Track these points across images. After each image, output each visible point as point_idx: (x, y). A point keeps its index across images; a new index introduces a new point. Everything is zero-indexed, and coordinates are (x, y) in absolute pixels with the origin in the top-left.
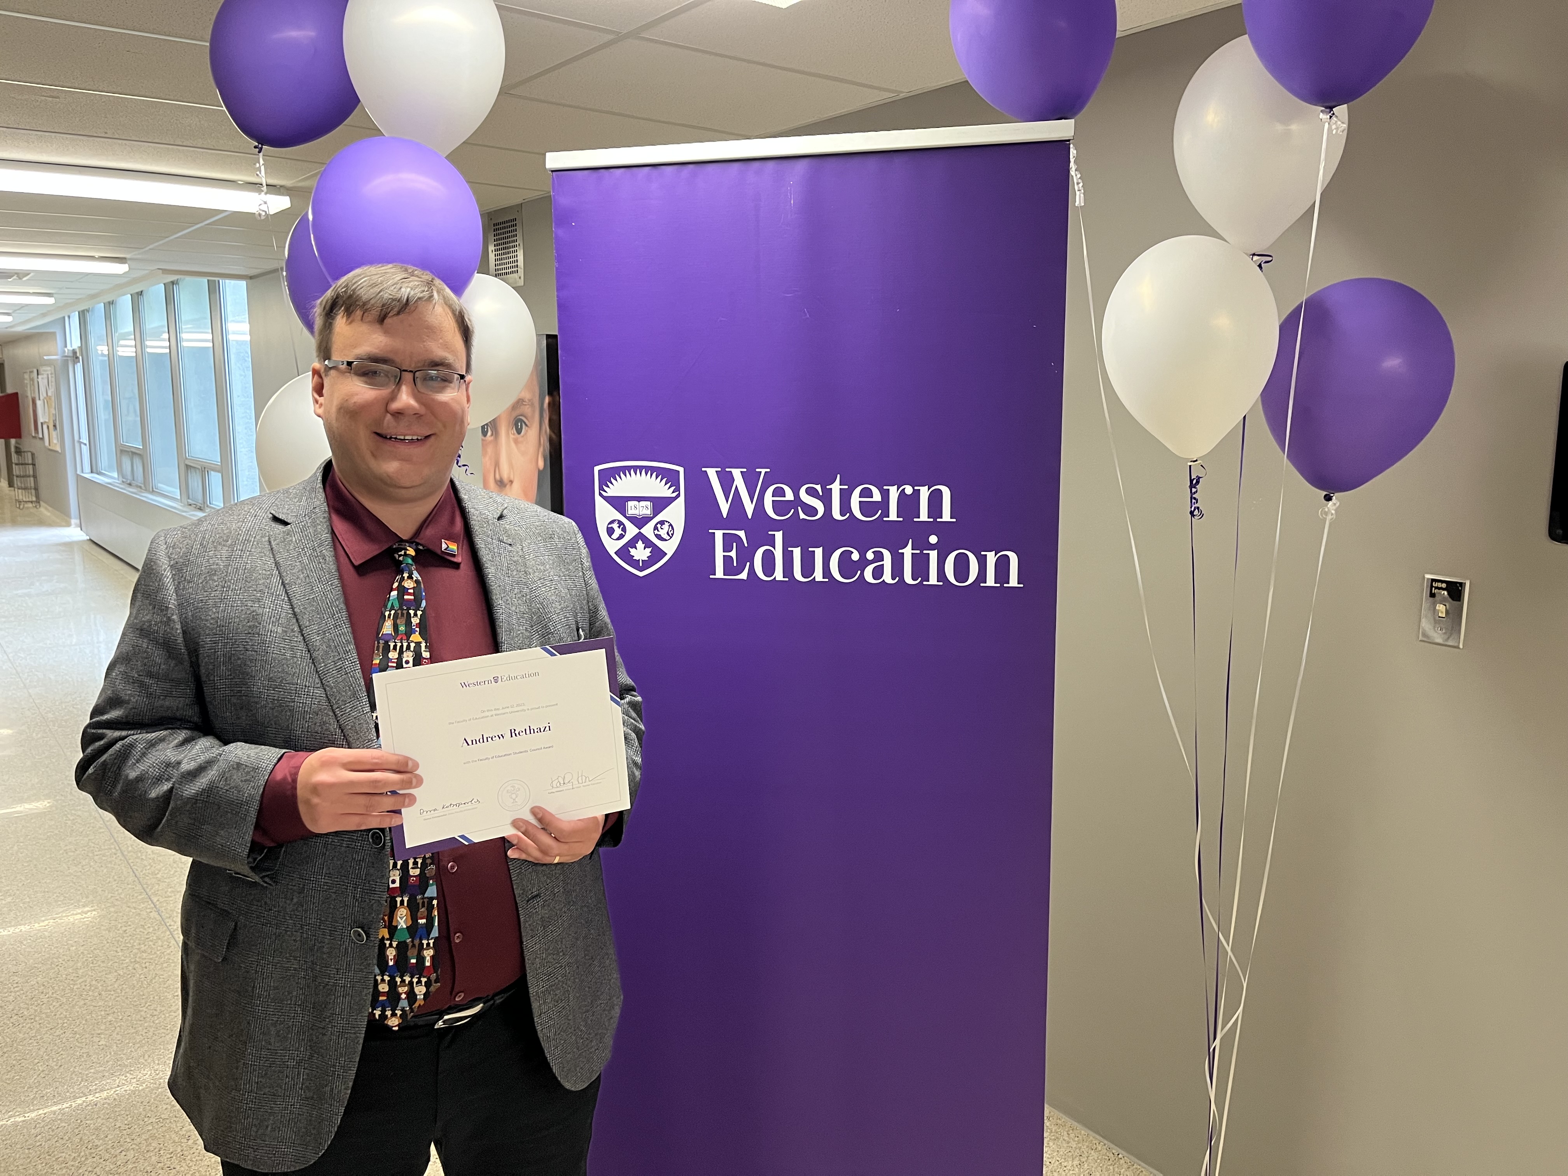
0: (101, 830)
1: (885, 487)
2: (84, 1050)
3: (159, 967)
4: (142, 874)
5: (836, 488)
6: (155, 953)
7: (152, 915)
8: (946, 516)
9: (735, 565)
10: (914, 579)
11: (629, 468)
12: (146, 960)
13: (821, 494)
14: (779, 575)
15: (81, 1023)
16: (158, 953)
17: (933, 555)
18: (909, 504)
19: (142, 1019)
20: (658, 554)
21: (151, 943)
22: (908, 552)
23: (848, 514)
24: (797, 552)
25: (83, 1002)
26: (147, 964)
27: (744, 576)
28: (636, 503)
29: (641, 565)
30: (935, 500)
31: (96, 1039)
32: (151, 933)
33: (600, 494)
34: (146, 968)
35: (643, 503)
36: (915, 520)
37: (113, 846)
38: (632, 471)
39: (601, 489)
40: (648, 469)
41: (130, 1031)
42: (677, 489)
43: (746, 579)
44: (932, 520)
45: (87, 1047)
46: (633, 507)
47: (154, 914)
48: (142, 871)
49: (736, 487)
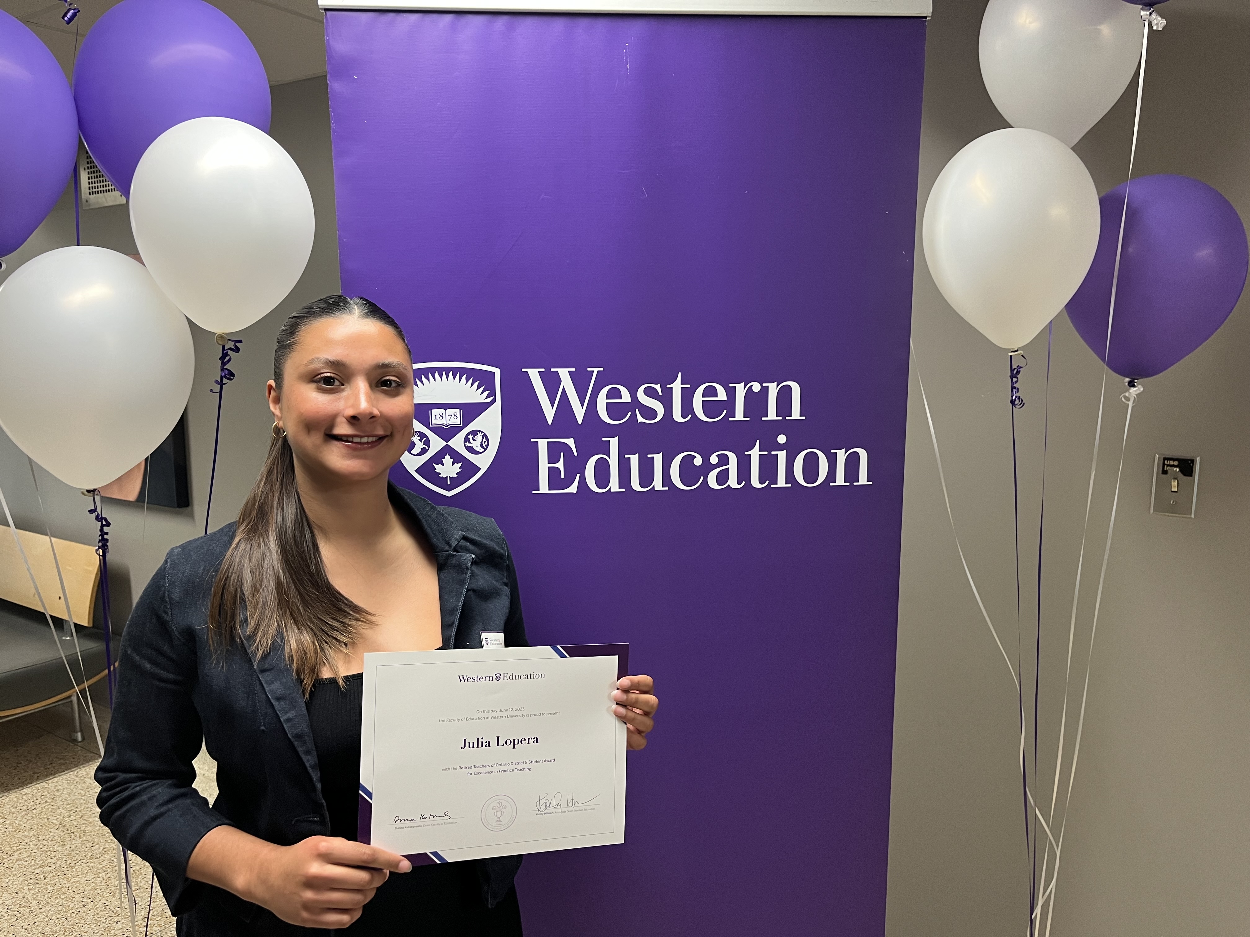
1: (731, 385)
5: (677, 387)
8: (796, 414)
9: (563, 477)
10: (761, 483)
11: (433, 371)
13: (660, 394)
14: (614, 486)
17: (782, 455)
18: (756, 403)
20: (469, 469)
22: (755, 454)
23: (690, 416)
24: (634, 460)
27: (573, 489)
28: (443, 411)
29: (449, 483)
30: (785, 396)
35: (450, 411)
36: (763, 419)
38: (437, 373)
40: (456, 371)
42: (492, 394)
43: (575, 492)
44: (780, 418)
46: (438, 416)
49: (564, 387)
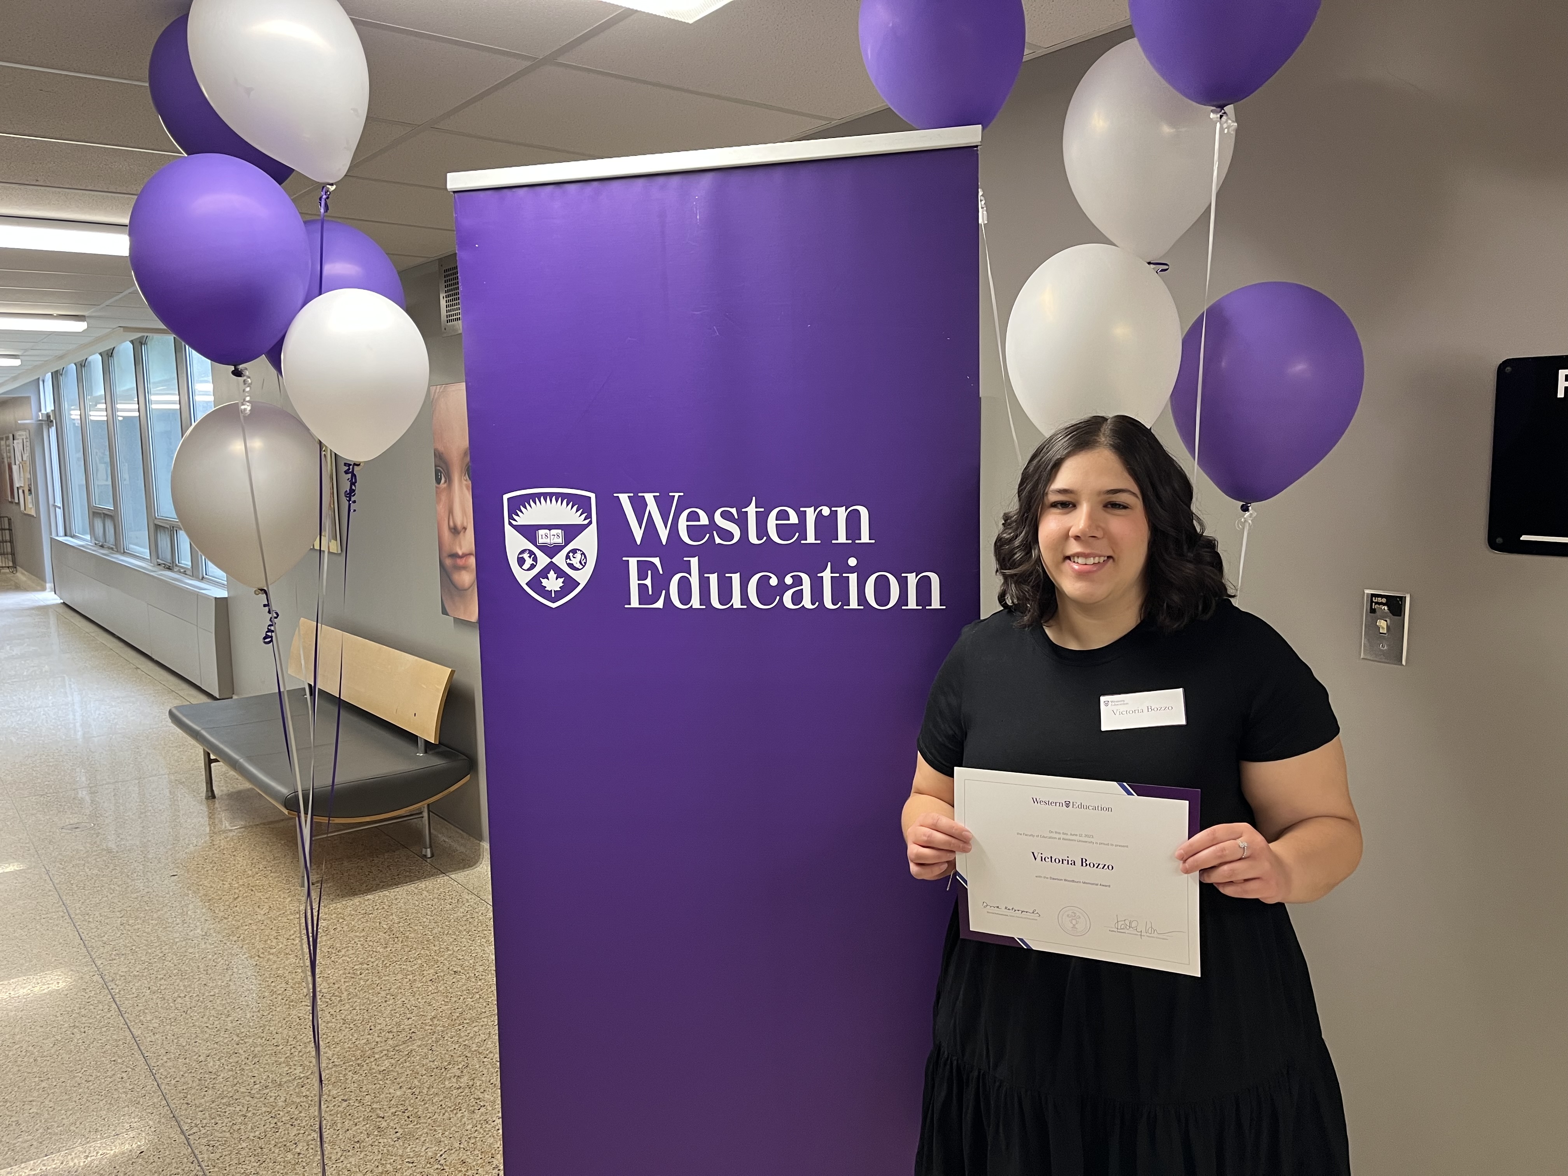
0: (50, 893)
1: (802, 509)
2: (13, 1119)
3: (98, 1032)
4: (88, 936)
5: (752, 510)
6: (95, 1017)
7: (94, 978)
8: (865, 538)
9: (650, 593)
10: (834, 604)
11: (539, 495)
12: (86, 1024)
13: (736, 517)
14: (695, 603)
15: (13, 1090)
16: (98, 1017)
17: (853, 578)
18: (826, 526)
19: (76, 1085)
20: (570, 584)
21: (92, 1007)
22: (827, 575)
23: (765, 538)
24: (713, 578)
25: (16, 1069)
26: (87, 1028)
27: (659, 604)
28: (547, 531)
29: (553, 596)
30: (853, 520)
31: (27, 1107)
32: (93, 997)
33: (510, 524)
34: (85, 1032)
35: (554, 532)
36: (833, 542)
37: (61, 909)
38: (542, 498)
39: (510, 517)
40: (558, 496)
41: (63, 1098)
42: (589, 516)
43: (661, 607)
44: (850, 542)
45: (17, 1115)
46: (544, 536)
47: (97, 978)
48: (87, 934)
49: (650, 512)
